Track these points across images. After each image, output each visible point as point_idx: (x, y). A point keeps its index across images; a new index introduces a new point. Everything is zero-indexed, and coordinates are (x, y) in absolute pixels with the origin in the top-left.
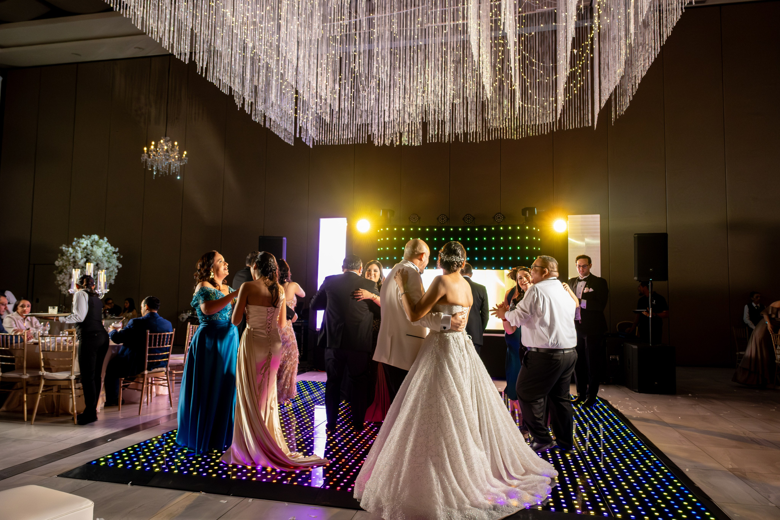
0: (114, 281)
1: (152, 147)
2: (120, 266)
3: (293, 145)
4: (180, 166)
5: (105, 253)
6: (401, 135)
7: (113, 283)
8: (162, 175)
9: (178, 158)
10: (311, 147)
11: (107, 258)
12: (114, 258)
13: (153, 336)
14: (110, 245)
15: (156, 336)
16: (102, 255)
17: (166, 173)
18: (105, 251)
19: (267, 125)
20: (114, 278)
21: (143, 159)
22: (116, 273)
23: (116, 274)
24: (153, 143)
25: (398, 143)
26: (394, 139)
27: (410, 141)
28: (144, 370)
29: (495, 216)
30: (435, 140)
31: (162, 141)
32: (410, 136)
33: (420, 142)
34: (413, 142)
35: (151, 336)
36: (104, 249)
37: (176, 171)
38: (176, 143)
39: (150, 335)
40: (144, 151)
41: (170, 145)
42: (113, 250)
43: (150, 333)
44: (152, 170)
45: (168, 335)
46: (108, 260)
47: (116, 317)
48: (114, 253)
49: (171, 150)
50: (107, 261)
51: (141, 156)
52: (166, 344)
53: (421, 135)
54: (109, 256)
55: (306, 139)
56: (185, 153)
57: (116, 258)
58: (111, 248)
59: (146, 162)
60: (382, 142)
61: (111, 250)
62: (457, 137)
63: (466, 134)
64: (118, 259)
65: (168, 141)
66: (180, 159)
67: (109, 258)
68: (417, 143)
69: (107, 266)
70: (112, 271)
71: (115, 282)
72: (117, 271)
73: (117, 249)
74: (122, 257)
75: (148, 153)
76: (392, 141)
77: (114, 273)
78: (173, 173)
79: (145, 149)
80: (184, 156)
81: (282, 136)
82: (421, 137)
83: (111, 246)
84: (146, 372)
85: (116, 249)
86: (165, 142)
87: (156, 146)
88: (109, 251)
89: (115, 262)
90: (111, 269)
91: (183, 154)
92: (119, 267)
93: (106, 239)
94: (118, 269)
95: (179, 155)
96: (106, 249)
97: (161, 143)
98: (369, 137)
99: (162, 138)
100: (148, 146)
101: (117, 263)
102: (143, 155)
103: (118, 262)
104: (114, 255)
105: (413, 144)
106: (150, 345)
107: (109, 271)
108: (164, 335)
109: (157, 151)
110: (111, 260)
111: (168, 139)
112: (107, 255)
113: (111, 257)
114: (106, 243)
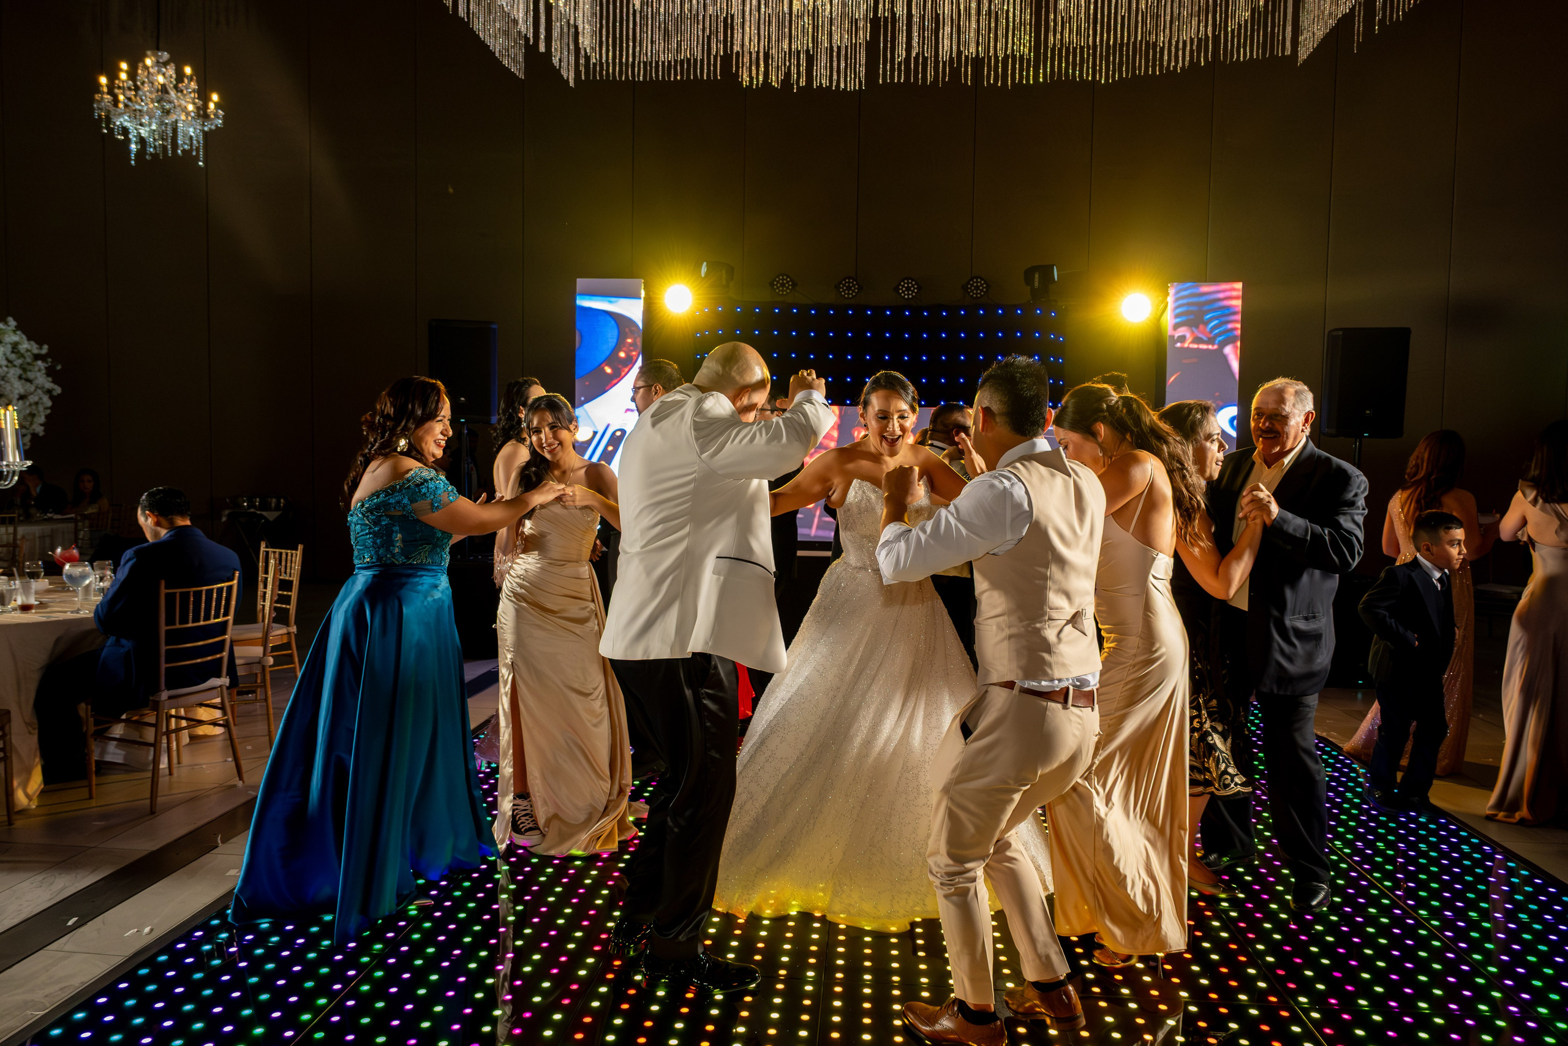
0: (42, 428)
1: (123, 76)
2: (58, 390)
3: (522, 76)
4: (205, 134)
5: (13, 357)
6: (810, 60)
7: (41, 434)
8: (154, 156)
9: (198, 108)
10: (572, 84)
11: (19, 371)
12: (40, 370)
13: (178, 594)
14: (24, 337)
15: (185, 597)
16: (4, 363)
17: (164, 147)
18: (13, 352)
19: (462, 12)
20: (42, 419)
21: (99, 109)
22: (46, 408)
23: (49, 411)
24: (124, 66)
25: (802, 83)
26: (794, 70)
27: (835, 77)
28: (157, 690)
29: (969, 283)
30: (899, 78)
31: (148, 62)
32: (835, 64)
33: (860, 82)
34: (842, 80)
35: (170, 598)
36: (9, 347)
37: (191, 145)
38: (188, 70)
39: (167, 595)
40: (99, 85)
41: (171, 71)
42: (36, 351)
43: (166, 588)
44: (127, 141)
45: (220, 590)
46: (24, 376)
47: (56, 517)
48: (37, 357)
49: (176, 87)
50: (20, 377)
51: (92, 100)
52: (217, 616)
53: (863, 62)
54: (26, 366)
55: (560, 60)
56: (215, 97)
57: (44, 371)
58: (25, 345)
59: (107, 117)
60: (761, 78)
61: (28, 350)
62: (955, 72)
63: (978, 62)
64: (50, 372)
65: (165, 64)
66: (202, 114)
67: (24, 370)
68: (850, 83)
69: (22, 391)
70: (37, 403)
71: (45, 431)
72: (49, 403)
73: (45, 349)
74: (59, 367)
75: (111, 92)
76: (788, 75)
77: (41, 408)
78: (184, 151)
79: (103, 80)
80: (212, 106)
81: (496, 45)
82: (863, 69)
83: (29, 339)
84: (164, 695)
85: (41, 348)
86: (158, 64)
87: (132, 75)
88: (22, 351)
89: (43, 380)
90: (33, 399)
91: (210, 100)
92: (55, 393)
93: (12, 323)
94: (51, 397)
95: (199, 103)
96: (15, 346)
97: (146, 68)
98: (727, 59)
99: (149, 53)
100: (113, 76)
101: (49, 385)
102: (97, 97)
103: (50, 379)
104: (39, 363)
105: (842, 86)
106: (170, 621)
107: (28, 403)
108: (209, 593)
109: (137, 89)
110: (31, 375)
111: (166, 56)
112: (20, 361)
113: (30, 367)
114: (14, 331)
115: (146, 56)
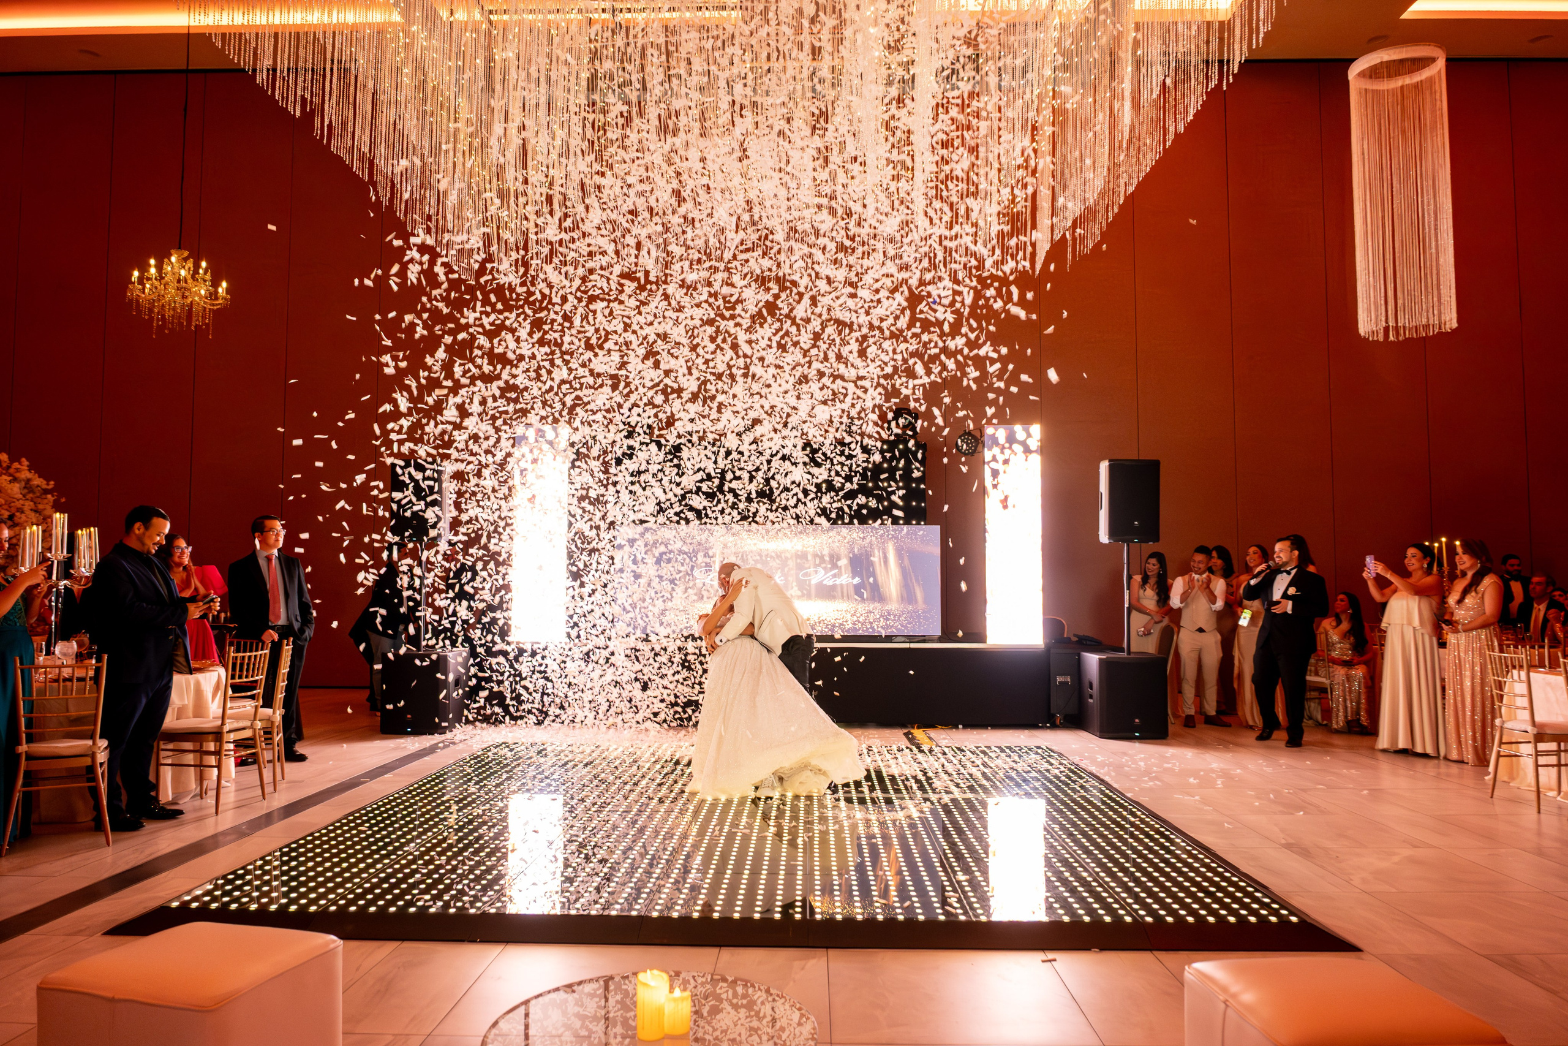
1: (153, 270)
4: (213, 310)
8: (172, 329)
9: (211, 294)
14: (35, 475)
17: (180, 325)
24: (152, 262)
31: (173, 259)
36: (23, 484)
37: (203, 321)
38: (203, 264)
40: (131, 278)
41: (190, 264)
42: (45, 487)
44: (151, 319)
48: (46, 492)
49: (193, 278)
51: (125, 289)
56: (224, 284)
58: (38, 481)
59: (138, 301)
65: (185, 259)
66: (214, 295)
73: (52, 485)
74: (63, 500)
75: (140, 282)
78: (196, 327)
79: (136, 274)
80: (220, 290)
83: (39, 476)
85: (48, 484)
86: (178, 261)
87: (159, 267)
91: (220, 286)
93: (25, 462)
95: (211, 289)
97: (171, 263)
99: (172, 251)
100: (142, 269)
102: (129, 286)
104: (49, 496)
109: (162, 278)
110: (40, 507)
111: (186, 254)
112: (31, 495)
113: (39, 500)
114: (29, 470)
115: (171, 255)
